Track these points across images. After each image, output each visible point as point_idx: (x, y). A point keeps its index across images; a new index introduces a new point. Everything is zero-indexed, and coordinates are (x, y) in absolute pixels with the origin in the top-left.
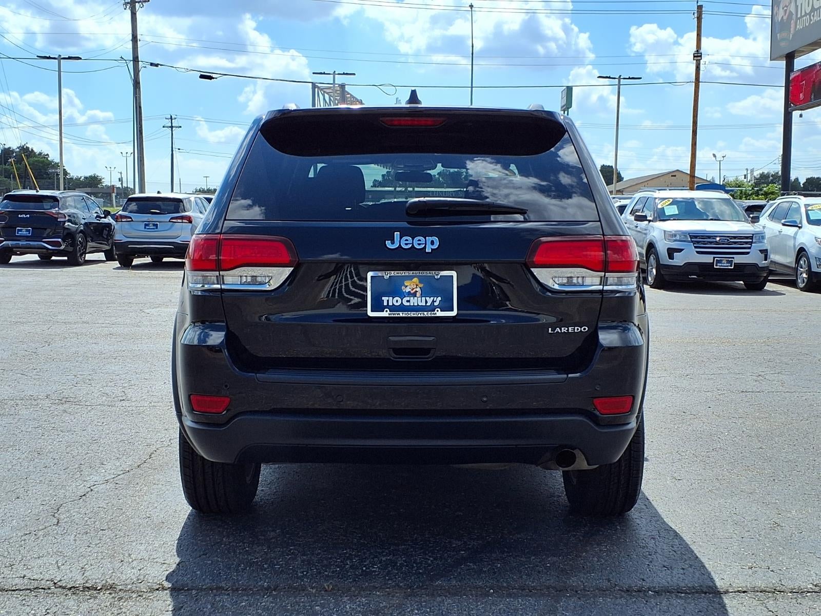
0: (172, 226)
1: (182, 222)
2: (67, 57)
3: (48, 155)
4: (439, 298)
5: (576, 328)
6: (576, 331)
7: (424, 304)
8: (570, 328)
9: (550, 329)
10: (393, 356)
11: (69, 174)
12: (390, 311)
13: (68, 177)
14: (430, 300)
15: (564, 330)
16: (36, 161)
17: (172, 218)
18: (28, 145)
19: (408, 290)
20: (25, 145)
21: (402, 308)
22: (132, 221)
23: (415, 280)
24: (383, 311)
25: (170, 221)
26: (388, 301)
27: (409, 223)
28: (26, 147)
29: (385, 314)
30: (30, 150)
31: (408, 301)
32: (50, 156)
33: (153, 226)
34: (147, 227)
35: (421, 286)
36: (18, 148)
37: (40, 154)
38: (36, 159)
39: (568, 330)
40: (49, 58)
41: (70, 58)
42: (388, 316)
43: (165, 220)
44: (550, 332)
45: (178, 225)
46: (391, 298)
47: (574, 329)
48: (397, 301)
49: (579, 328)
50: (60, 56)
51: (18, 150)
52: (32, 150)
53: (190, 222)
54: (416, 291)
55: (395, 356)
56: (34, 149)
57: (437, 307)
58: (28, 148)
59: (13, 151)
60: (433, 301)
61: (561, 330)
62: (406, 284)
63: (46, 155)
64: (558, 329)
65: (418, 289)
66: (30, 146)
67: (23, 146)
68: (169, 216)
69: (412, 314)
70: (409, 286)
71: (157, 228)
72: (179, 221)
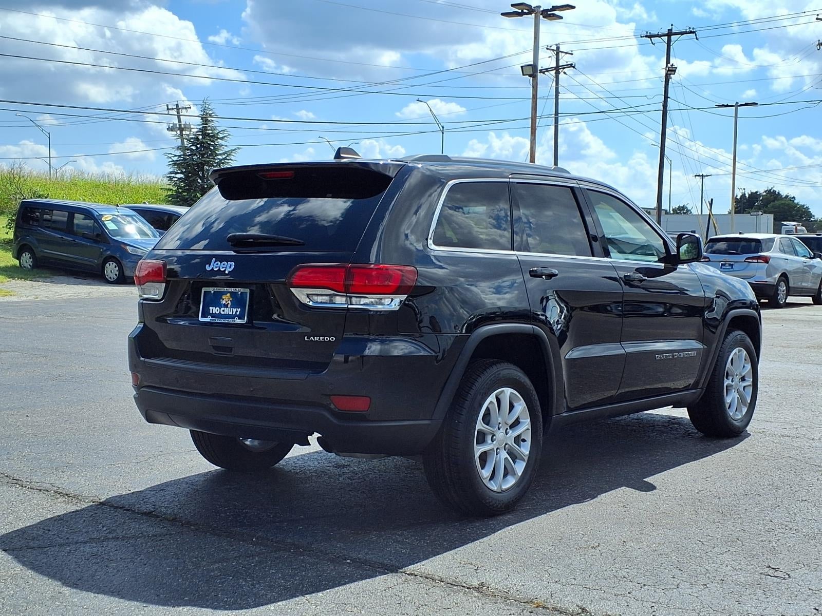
0: (747, 267)
1: (758, 262)
2: (744, 103)
3: (794, 198)
4: (239, 309)
5: (326, 338)
6: (326, 340)
7: (231, 313)
8: (321, 338)
9: (306, 337)
10: (213, 352)
11: (814, 216)
12: (212, 317)
13: (812, 219)
14: (235, 310)
15: (316, 339)
16: (782, 204)
17: (747, 259)
18: (774, 189)
19: (224, 302)
20: (772, 188)
21: (220, 316)
22: (710, 261)
23: (229, 295)
24: (207, 317)
25: (745, 261)
26: (213, 310)
27: (235, 252)
28: (773, 191)
29: (208, 319)
30: (777, 193)
31: (223, 311)
32: (796, 199)
33: (729, 266)
34: (723, 267)
35: (231, 299)
36: (765, 192)
37: (787, 196)
38: (783, 202)
39: (319, 339)
40: (727, 106)
41: (746, 104)
42: (209, 321)
43: (741, 260)
44: (306, 339)
45: (755, 265)
46: (214, 308)
47: (324, 339)
48: (217, 311)
49: (328, 338)
50: (737, 103)
51: (765, 194)
52: (779, 193)
53: (767, 262)
54: (228, 303)
55: (216, 352)
56: (780, 193)
57: (237, 316)
58: (774, 192)
59: (760, 195)
60: (237, 312)
61: (314, 338)
62: (223, 298)
63: (792, 198)
64: (312, 337)
65: (229, 302)
66: (777, 189)
67: (770, 190)
68: (743, 257)
69: (222, 321)
70: (226, 299)
71: (732, 268)
72: (754, 261)
